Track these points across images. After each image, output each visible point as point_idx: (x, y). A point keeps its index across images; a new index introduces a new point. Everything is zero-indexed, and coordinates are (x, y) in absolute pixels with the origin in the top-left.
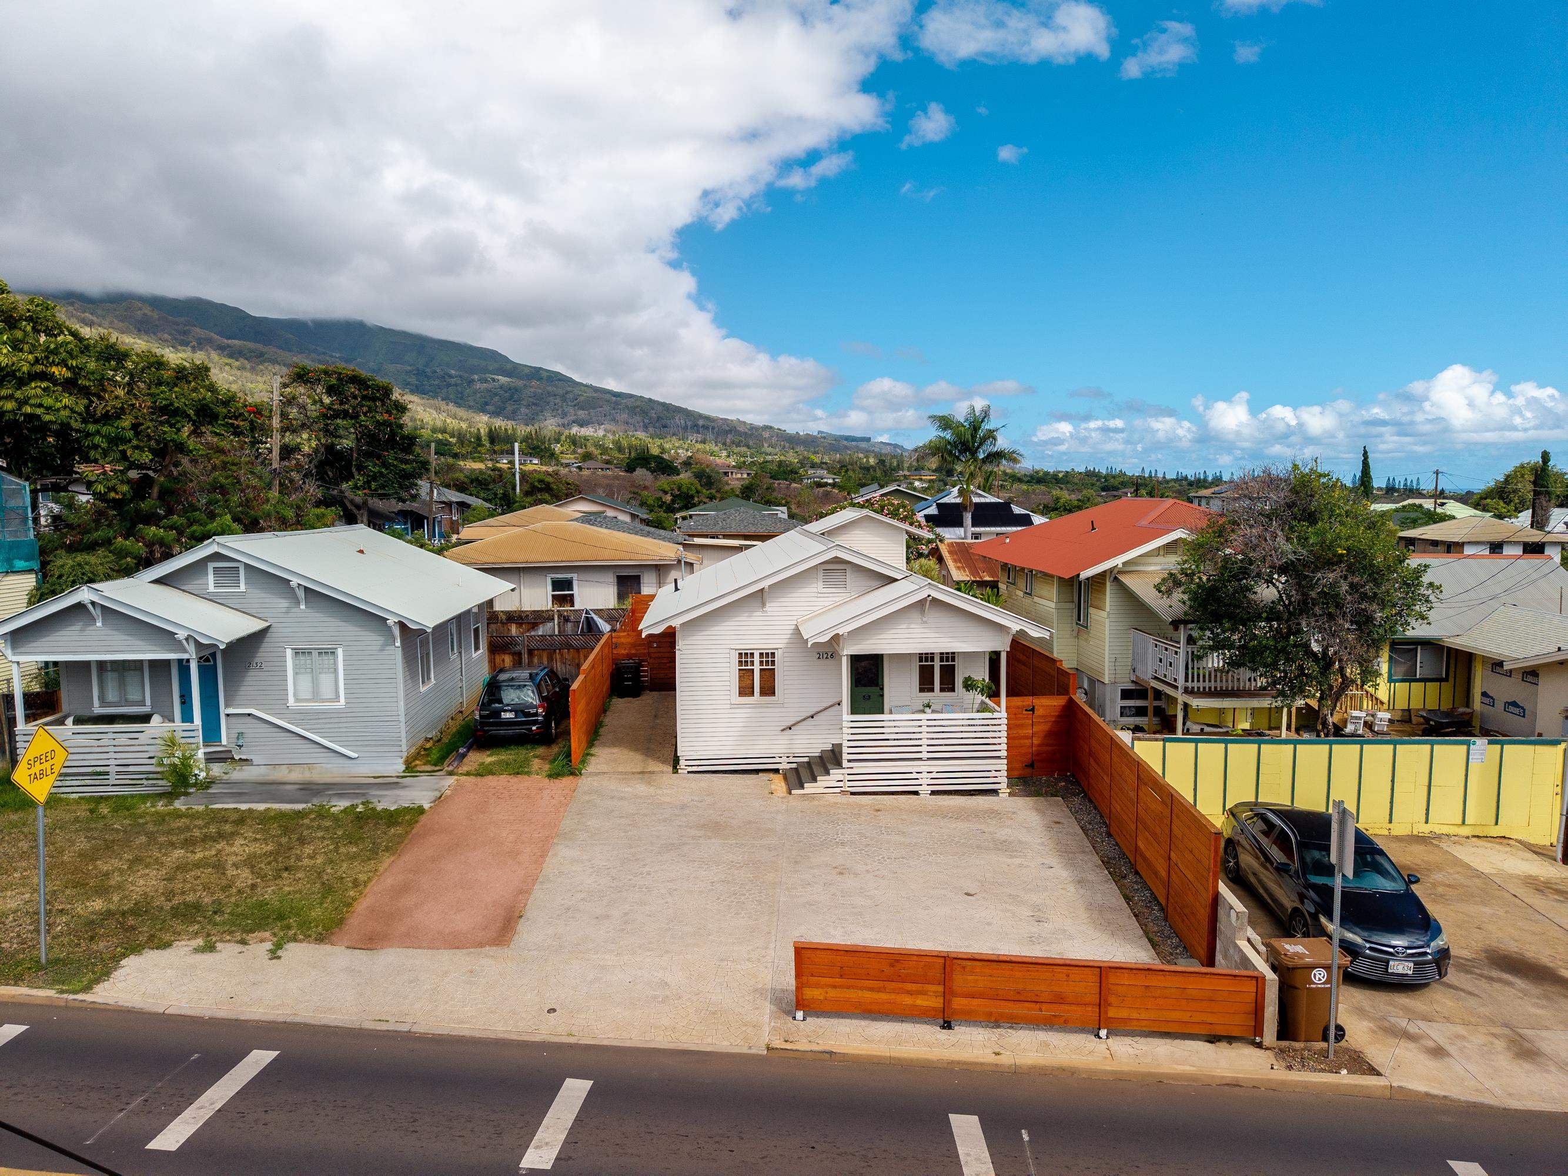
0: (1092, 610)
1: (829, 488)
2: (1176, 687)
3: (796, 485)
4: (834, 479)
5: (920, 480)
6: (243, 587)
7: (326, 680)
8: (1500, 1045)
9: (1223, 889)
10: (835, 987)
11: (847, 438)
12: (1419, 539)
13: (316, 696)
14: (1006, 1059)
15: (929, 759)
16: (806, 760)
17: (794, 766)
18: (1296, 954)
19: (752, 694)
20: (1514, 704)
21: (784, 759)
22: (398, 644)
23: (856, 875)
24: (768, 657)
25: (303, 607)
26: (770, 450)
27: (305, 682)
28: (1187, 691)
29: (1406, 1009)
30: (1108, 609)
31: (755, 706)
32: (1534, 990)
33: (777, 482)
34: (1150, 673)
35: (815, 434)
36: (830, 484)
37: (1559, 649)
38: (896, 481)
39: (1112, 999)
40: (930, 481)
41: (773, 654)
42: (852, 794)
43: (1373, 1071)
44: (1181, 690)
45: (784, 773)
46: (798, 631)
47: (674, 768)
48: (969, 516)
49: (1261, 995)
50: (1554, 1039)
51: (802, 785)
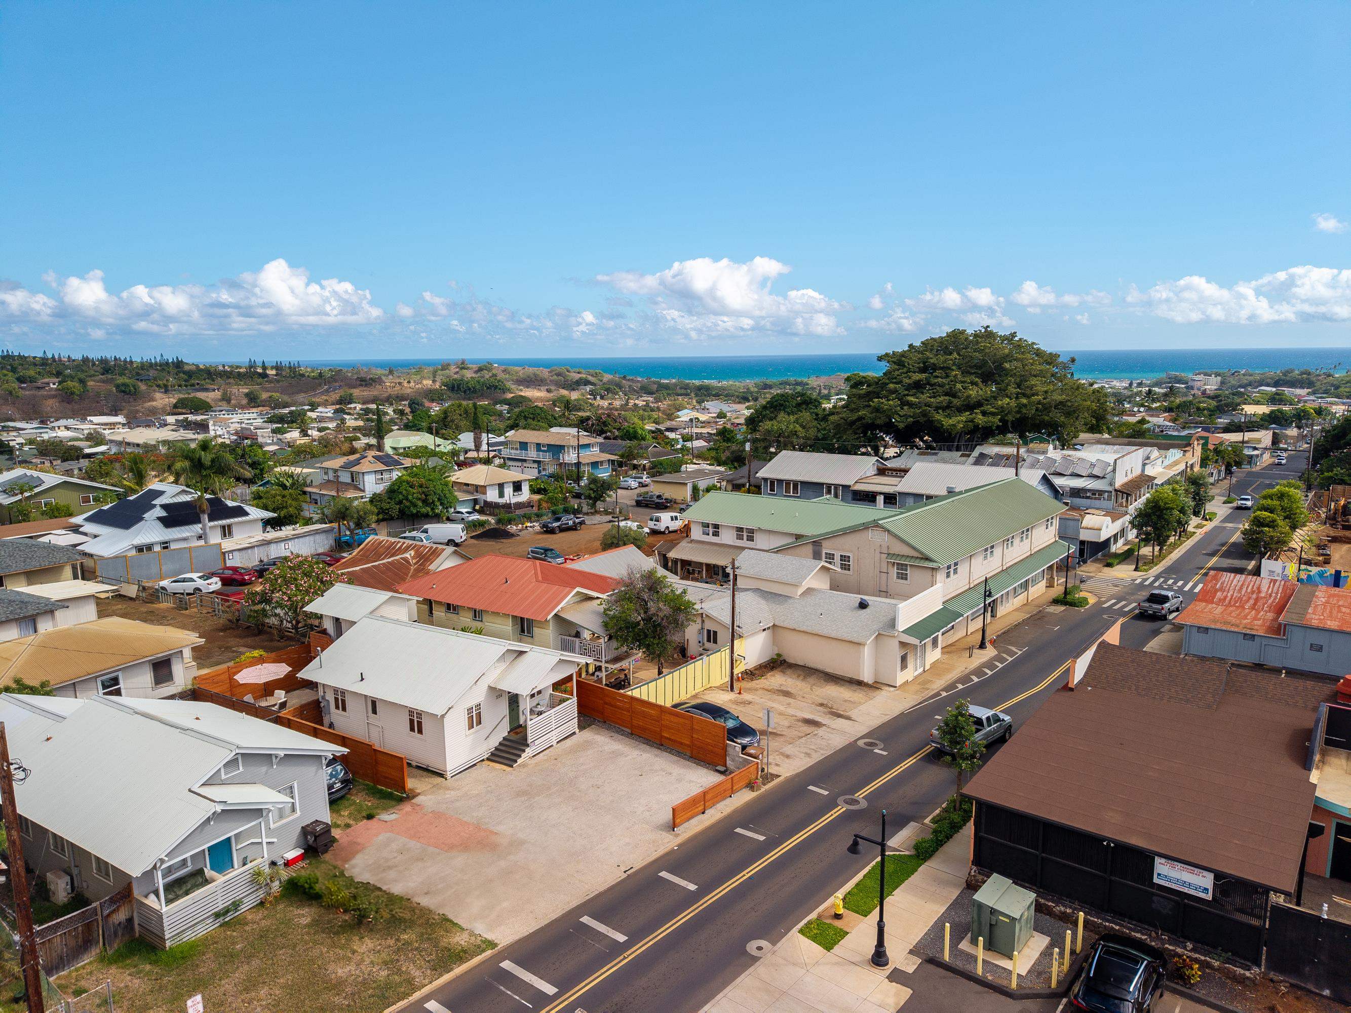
0: (535, 629)
2: (601, 661)
6: (241, 769)
9: (728, 742)
10: (683, 816)
12: (457, 482)
13: (282, 818)
15: (555, 729)
16: (494, 749)
17: (490, 754)
18: (754, 753)
19: (473, 727)
21: (486, 753)
23: (603, 785)
24: (478, 707)
25: (275, 767)
28: (606, 662)
30: (551, 628)
31: (476, 732)
39: (734, 785)
41: (480, 704)
42: (535, 755)
43: (778, 776)
44: (604, 662)
45: (488, 759)
46: (492, 689)
47: (443, 777)
48: (206, 517)
49: (758, 767)
50: (788, 749)
51: (516, 761)
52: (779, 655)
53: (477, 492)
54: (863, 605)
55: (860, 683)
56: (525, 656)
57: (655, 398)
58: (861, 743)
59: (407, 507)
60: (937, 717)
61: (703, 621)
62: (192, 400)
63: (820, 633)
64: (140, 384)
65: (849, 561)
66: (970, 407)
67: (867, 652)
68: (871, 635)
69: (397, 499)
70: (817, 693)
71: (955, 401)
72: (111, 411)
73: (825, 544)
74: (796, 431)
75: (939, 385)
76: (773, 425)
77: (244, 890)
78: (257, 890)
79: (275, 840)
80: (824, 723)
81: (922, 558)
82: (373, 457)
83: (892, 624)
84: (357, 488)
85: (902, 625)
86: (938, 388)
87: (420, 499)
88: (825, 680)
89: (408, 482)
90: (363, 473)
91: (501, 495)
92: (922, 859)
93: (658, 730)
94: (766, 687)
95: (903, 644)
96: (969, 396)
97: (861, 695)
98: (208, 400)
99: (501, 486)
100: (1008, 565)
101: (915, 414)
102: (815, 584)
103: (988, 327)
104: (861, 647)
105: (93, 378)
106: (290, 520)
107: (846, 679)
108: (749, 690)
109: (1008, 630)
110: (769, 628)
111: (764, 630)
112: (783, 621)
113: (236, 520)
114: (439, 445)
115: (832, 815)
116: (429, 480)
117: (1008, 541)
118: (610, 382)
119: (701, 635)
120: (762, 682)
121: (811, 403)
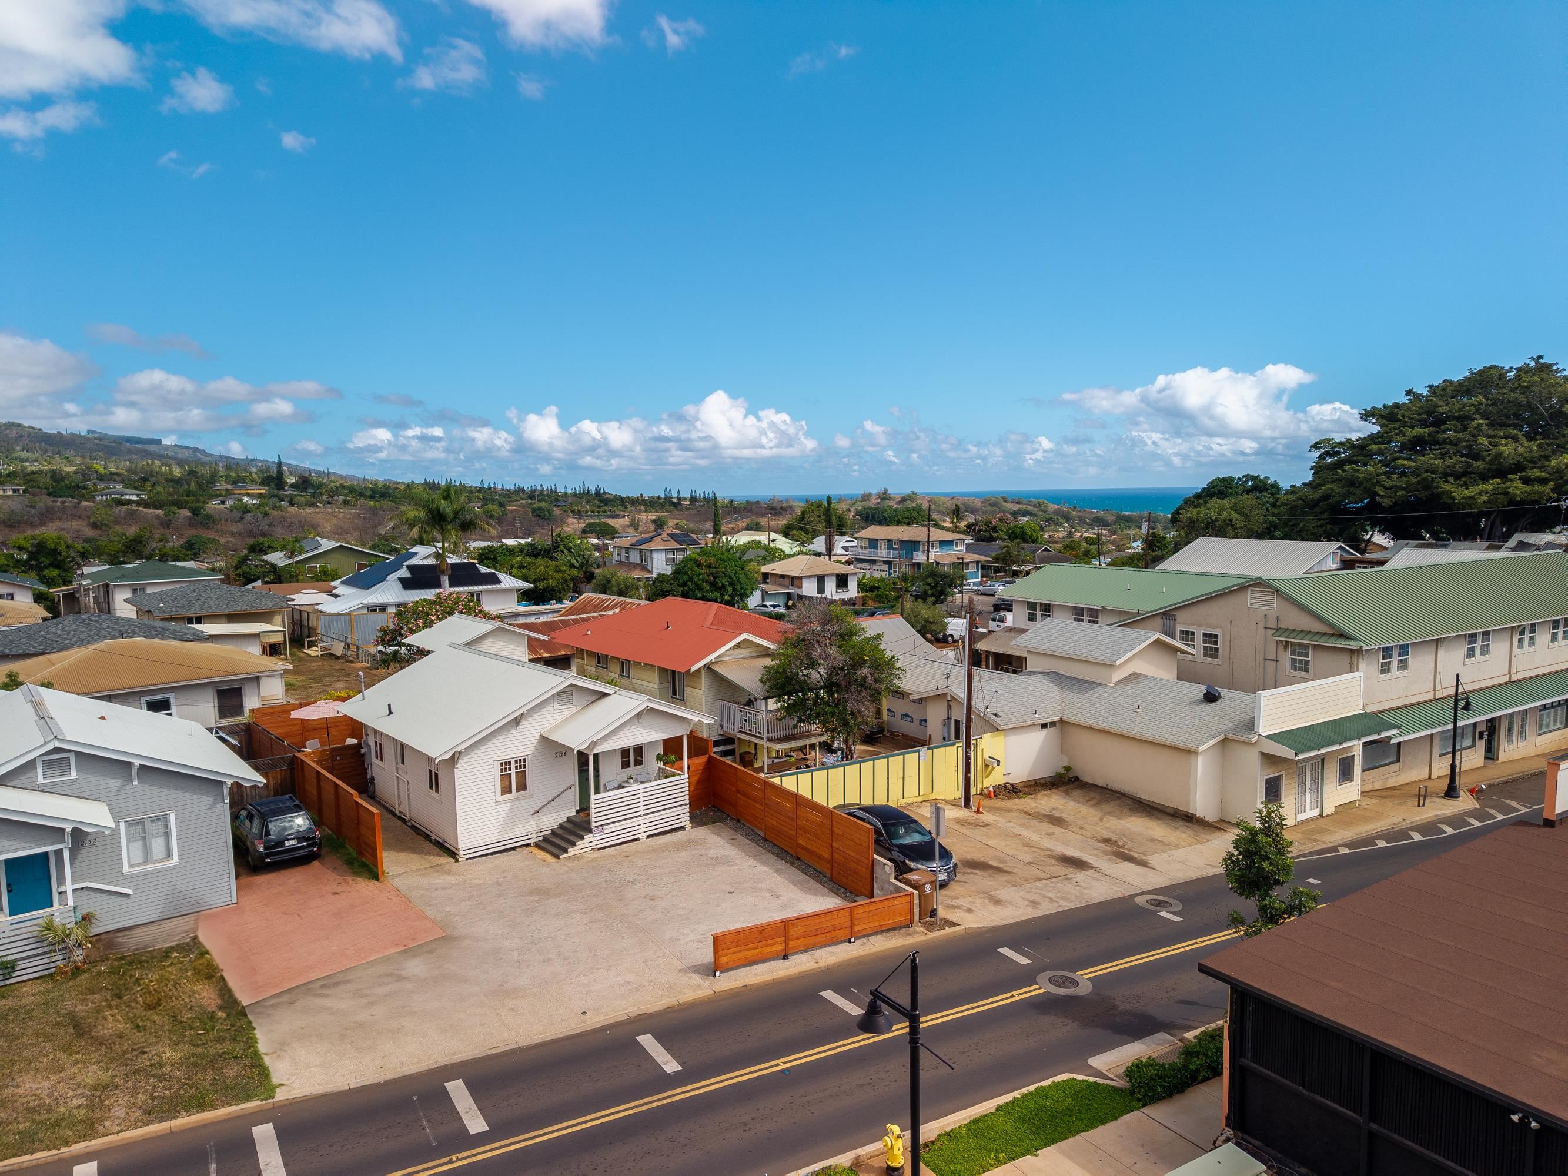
0: (686, 689)
1: (134, 507)
2: (762, 738)
3: (87, 503)
4: (138, 495)
5: (248, 495)
6: (74, 775)
7: (157, 845)
8: (987, 901)
9: (875, 856)
10: (734, 953)
11: (129, 440)
12: (772, 574)
13: (147, 859)
14: (822, 964)
15: (644, 815)
16: (549, 832)
17: (541, 838)
18: (917, 880)
19: (511, 792)
20: (907, 715)
21: (534, 835)
22: (227, 801)
23: (662, 898)
24: (521, 763)
25: (135, 783)
26: (25, 455)
27: (137, 846)
28: (770, 740)
29: (947, 896)
30: (703, 688)
31: (515, 800)
32: (985, 874)
33: (60, 500)
34: (737, 728)
35: (84, 433)
36: (134, 502)
37: (937, 688)
38: (217, 496)
39: (856, 922)
40: (260, 496)
41: (524, 760)
42: (600, 849)
43: (956, 924)
44: (765, 739)
45: (537, 845)
46: (545, 741)
47: (453, 858)
48: (446, 578)
49: (912, 903)
50: (1004, 893)
51: (566, 851)
52: (1068, 769)
53: (792, 585)
54: (1211, 697)
55: (1189, 819)
56: (605, 701)
57: (1109, 531)
58: (1140, 900)
59: (691, 590)
60: (1312, 881)
61: (949, 707)
62: (600, 524)
63: (1128, 732)
64: (555, 509)
65: (1216, 643)
66: (1502, 473)
67: (1202, 767)
68: (1211, 738)
69: (681, 581)
70: (1108, 825)
71: (1479, 465)
72: (525, 534)
73: (1180, 616)
74: (1231, 520)
75: (1451, 443)
76: (1199, 513)
77: (26, 948)
78: (49, 952)
79: (129, 891)
80: (1095, 864)
81: (1333, 635)
82: (668, 534)
83: (1250, 725)
84: (644, 569)
85: (1266, 727)
86: (1449, 447)
87: (707, 581)
88: (1131, 810)
89: (695, 561)
90: (651, 550)
91: (821, 589)
92: (1139, 1100)
93: (793, 833)
94: (1028, 809)
95: (1269, 759)
96: (1499, 455)
97: (1184, 836)
98: (617, 526)
99: (821, 579)
100: (1521, 676)
101: (1409, 485)
102: (1141, 667)
103: (1540, 357)
104: (1193, 757)
105: (515, 503)
106: (551, 595)
107: (1168, 810)
108: (991, 810)
109: (1515, 780)
110: (1053, 724)
111: (1044, 726)
112: (1077, 715)
113: (485, 587)
114: (774, 540)
115: (1013, 996)
116: (721, 560)
117: (1524, 632)
118: (1057, 512)
119: (946, 729)
120: (1027, 803)
121: (1266, 489)
